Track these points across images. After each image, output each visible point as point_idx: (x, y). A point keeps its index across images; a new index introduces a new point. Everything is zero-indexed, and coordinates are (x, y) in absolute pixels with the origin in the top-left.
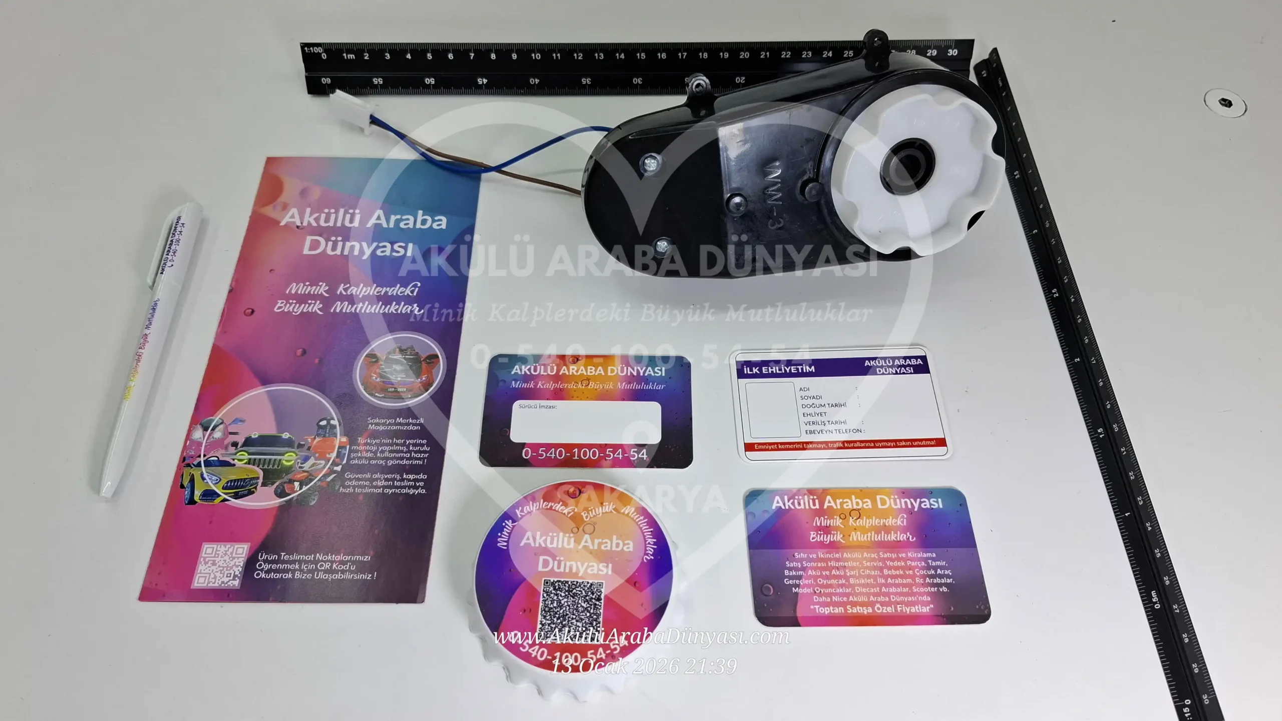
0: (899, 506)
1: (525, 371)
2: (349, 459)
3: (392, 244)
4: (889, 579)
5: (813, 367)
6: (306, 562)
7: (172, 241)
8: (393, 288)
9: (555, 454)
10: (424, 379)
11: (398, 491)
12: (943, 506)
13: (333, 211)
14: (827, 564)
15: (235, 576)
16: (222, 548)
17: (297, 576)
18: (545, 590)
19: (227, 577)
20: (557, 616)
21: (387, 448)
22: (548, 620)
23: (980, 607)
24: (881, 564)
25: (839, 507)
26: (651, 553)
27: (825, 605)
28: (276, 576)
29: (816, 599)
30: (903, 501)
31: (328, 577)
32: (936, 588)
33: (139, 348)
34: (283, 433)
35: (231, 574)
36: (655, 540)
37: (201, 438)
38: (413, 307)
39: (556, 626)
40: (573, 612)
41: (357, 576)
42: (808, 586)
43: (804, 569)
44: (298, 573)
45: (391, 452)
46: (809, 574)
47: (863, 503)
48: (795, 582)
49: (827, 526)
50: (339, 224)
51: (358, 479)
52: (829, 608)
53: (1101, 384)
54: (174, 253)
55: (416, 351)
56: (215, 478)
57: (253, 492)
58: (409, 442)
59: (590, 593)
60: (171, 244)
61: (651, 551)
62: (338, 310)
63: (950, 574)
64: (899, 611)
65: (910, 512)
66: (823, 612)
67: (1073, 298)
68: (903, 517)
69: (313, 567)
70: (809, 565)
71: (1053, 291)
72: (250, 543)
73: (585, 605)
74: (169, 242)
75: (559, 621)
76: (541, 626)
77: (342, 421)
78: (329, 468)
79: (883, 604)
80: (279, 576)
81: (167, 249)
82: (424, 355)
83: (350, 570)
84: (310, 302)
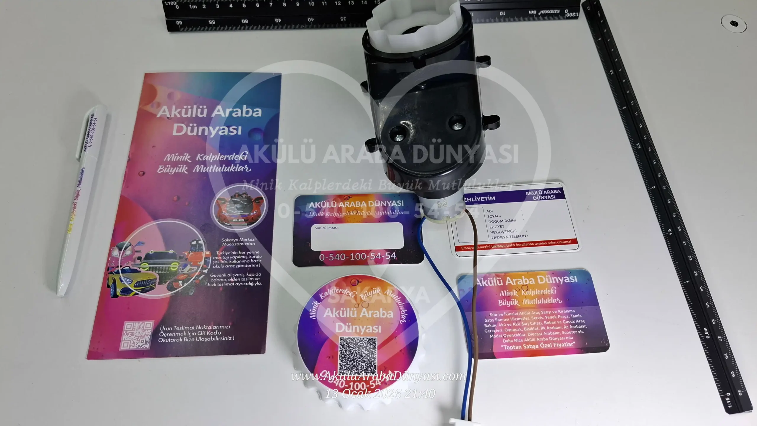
0: (551, 282)
1: (317, 206)
2: (212, 265)
3: (229, 127)
4: (548, 327)
5: (494, 197)
6: (190, 331)
7: (89, 130)
8: (231, 156)
9: (339, 257)
10: (255, 213)
11: (244, 284)
12: (578, 281)
13: (189, 107)
14: (510, 319)
15: (146, 341)
16: (137, 324)
17: (185, 340)
18: (341, 344)
19: (141, 342)
20: (350, 360)
21: (235, 257)
22: (344, 362)
23: (603, 342)
24: (542, 318)
25: (515, 284)
26: (404, 318)
27: (509, 344)
28: (172, 340)
29: (504, 341)
30: (553, 278)
31: (205, 340)
32: (576, 332)
33: (75, 200)
34: (169, 250)
35: (143, 340)
36: (406, 310)
37: (117, 255)
38: (244, 167)
39: (349, 366)
40: (359, 357)
41: (223, 339)
42: (499, 333)
43: (496, 323)
44: (185, 338)
45: (238, 259)
46: (499, 326)
47: (530, 281)
48: (491, 331)
49: (508, 296)
50: (194, 115)
51: (218, 278)
52: (513, 346)
53: (669, 202)
54: (91, 137)
55: (249, 195)
56: (128, 280)
57: (154, 289)
58: (249, 254)
59: (368, 345)
60: (89, 132)
61: (404, 317)
62: (198, 171)
63: (584, 322)
64: (555, 346)
65: (558, 285)
66: (509, 349)
67: (650, 149)
68: (554, 289)
69: (195, 334)
70: (499, 320)
71: (637, 145)
72: (154, 321)
73: (366, 352)
74: (87, 131)
75: (351, 363)
76: (340, 366)
77: (206, 242)
78: (200, 271)
79: (545, 342)
80: (174, 340)
81: (87, 135)
82: (253, 198)
83: (217, 335)
84: (179, 166)
